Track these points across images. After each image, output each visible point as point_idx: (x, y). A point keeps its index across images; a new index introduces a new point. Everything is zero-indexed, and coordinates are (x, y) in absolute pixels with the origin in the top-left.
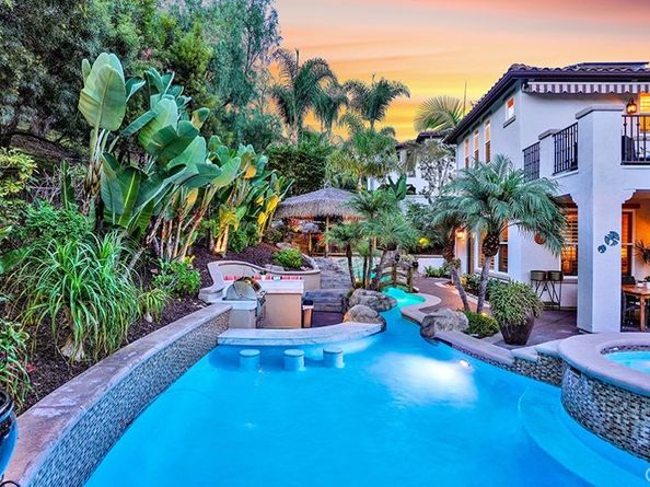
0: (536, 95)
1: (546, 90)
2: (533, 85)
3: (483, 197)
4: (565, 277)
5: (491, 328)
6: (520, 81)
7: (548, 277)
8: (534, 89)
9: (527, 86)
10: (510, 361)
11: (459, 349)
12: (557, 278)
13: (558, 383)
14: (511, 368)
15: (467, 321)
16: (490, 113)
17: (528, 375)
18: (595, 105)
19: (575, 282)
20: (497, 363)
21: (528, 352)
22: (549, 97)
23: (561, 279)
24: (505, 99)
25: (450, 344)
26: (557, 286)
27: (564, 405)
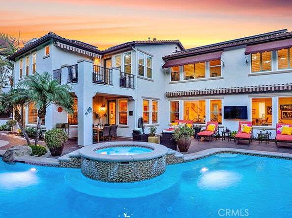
0: (59, 48)
1: (64, 47)
2: (59, 44)
3: (40, 90)
4: (70, 126)
5: (44, 151)
6: (52, 40)
7: (64, 126)
8: (59, 45)
9: (56, 43)
10: (58, 163)
11: (30, 163)
12: (67, 126)
13: (79, 167)
14: (58, 166)
15: (31, 149)
16: (36, 50)
17: (66, 167)
18: (85, 59)
19: (77, 127)
20: (51, 165)
21: (65, 157)
22: (65, 50)
23: (69, 127)
24: (45, 46)
25: (24, 162)
26: (67, 129)
27: (84, 174)
